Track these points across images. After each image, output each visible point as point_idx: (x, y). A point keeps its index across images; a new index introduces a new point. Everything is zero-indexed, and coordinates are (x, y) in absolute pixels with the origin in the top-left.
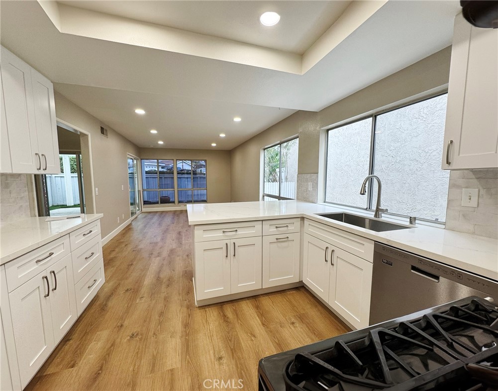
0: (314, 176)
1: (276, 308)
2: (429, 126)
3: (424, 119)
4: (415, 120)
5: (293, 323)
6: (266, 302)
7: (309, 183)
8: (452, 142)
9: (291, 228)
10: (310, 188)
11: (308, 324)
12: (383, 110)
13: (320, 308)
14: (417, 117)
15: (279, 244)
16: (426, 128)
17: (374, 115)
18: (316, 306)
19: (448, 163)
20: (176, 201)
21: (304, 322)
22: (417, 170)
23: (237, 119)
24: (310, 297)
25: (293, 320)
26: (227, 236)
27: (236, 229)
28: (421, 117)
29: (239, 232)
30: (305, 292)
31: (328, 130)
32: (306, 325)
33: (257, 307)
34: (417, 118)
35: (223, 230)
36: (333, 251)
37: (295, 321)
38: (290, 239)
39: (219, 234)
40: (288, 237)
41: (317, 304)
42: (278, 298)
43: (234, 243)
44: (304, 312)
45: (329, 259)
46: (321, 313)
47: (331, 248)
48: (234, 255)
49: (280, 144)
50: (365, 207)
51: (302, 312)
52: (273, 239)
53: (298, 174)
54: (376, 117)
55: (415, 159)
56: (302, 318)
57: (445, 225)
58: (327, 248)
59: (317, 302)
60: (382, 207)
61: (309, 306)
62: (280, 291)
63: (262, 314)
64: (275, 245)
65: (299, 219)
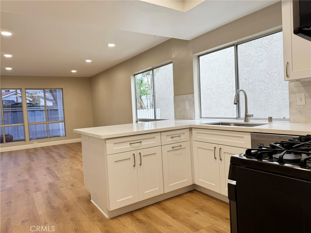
0: (190, 96)
1: (179, 207)
2: (270, 53)
3: (266, 48)
4: (259, 49)
5: (197, 213)
6: (168, 204)
7: (186, 103)
8: (288, 63)
9: (183, 137)
10: (188, 107)
11: (208, 211)
12: (242, 41)
13: (213, 200)
14: (260, 45)
15: (175, 152)
16: (268, 55)
17: (235, 45)
18: (210, 200)
19: (288, 76)
20: (27, 138)
21: (204, 210)
22: (265, 89)
23: (111, 45)
24: (203, 196)
25: (196, 211)
26: (133, 147)
27: (141, 141)
28: (263, 47)
29: (143, 144)
30: (198, 193)
31: (199, 56)
32: (207, 212)
33: (164, 209)
34: (260, 47)
35: (130, 142)
36: (220, 149)
37: (197, 211)
38: (182, 147)
39: (127, 146)
40: (181, 146)
41: (210, 198)
42: (178, 200)
43: (140, 153)
44: (202, 205)
45: (218, 157)
46: (215, 203)
47: (218, 147)
48: (141, 164)
49: (152, 69)
50: (236, 117)
51: (201, 205)
52: (169, 148)
53: (174, 96)
54: (237, 46)
55: (262, 81)
56: (202, 209)
57: (290, 120)
58: (215, 148)
59: (210, 197)
60: (249, 113)
61: (204, 201)
62: (178, 195)
63: (169, 212)
64: (171, 153)
65: (188, 130)
